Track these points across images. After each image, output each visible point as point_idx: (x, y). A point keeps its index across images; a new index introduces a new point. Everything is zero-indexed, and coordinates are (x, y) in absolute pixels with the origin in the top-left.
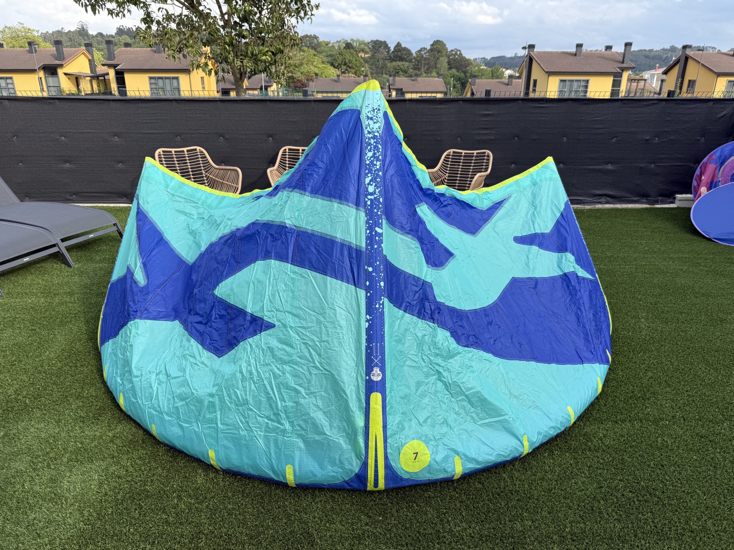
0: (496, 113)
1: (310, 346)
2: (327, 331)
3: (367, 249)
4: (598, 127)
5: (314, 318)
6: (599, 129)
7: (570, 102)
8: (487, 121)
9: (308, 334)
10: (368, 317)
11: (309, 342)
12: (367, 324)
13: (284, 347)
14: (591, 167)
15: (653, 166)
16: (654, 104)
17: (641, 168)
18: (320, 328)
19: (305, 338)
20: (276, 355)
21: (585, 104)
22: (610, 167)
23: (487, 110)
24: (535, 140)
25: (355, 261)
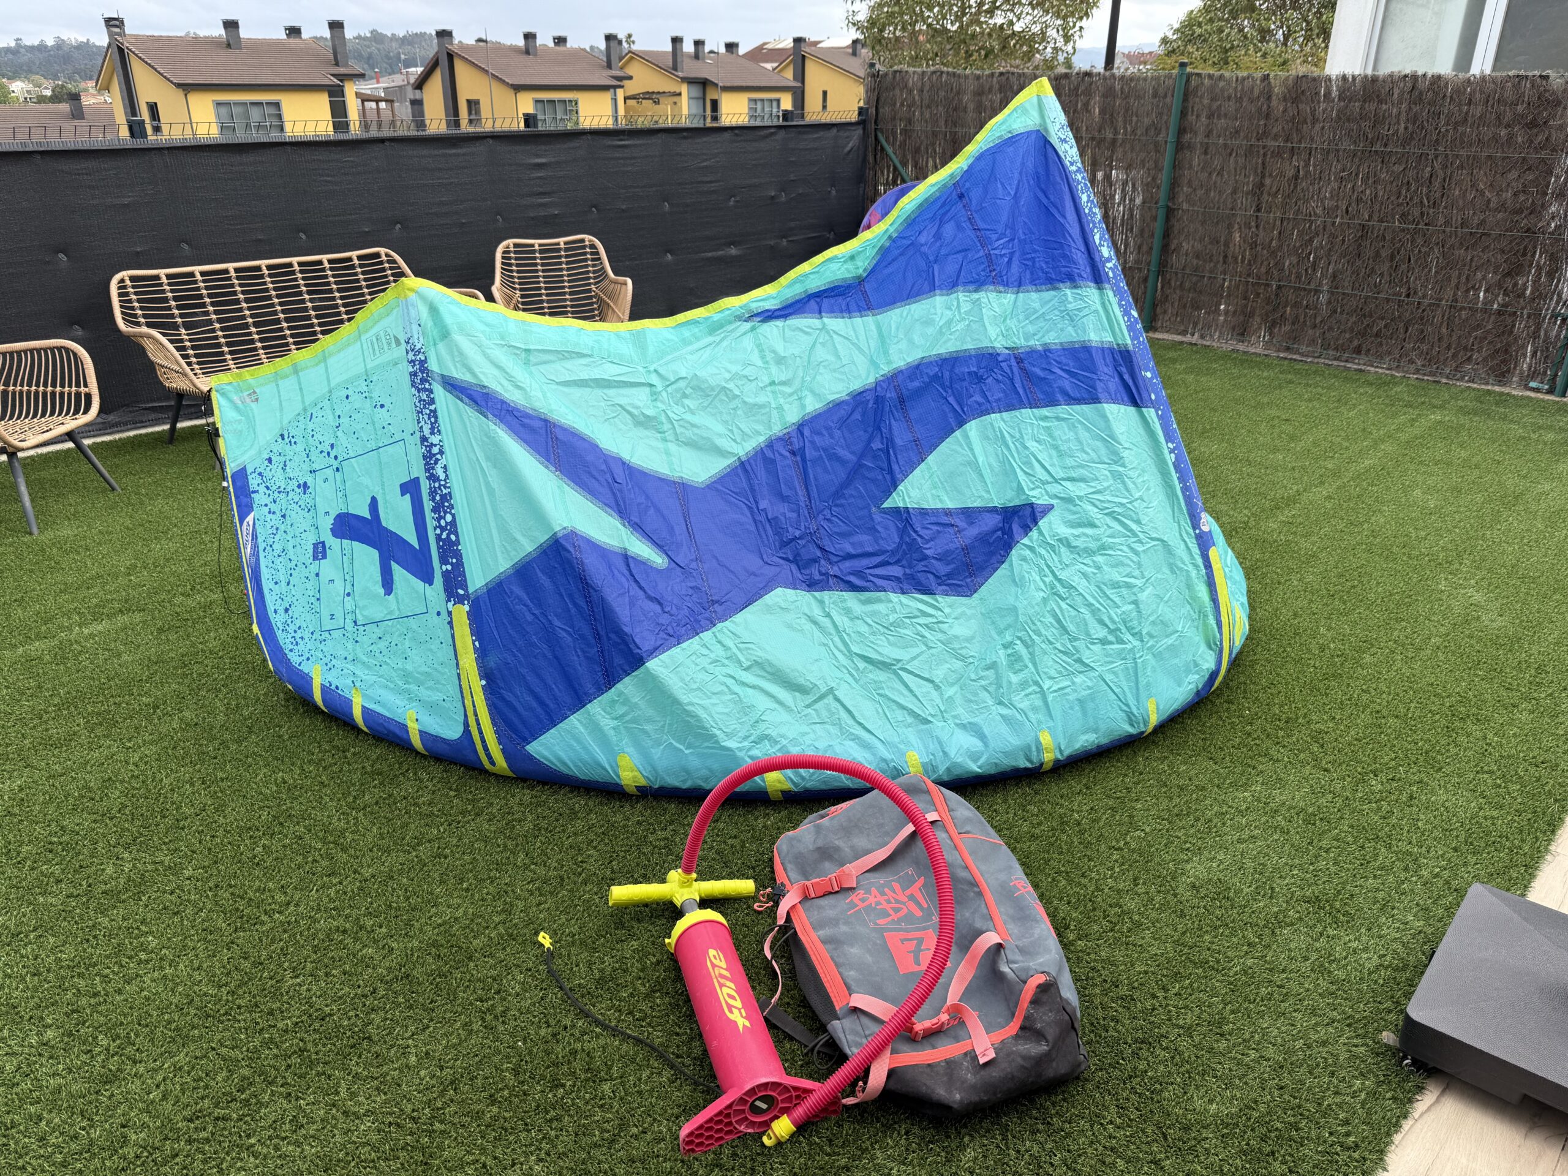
0: (553, 160)
1: (1119, 514)
2: (1134, 483)
3: (1134, 345)
4: (709, 179)
5: (1107, 473)
6: (711, 182)
7: (663, 136)
8: (540, 178)
9: (1110, 499)
10: (1171, 445)
11: (1116, 509)
12: (1173, 455)
13: (1081, 530)
14: (710, 255)
15: (784, 242)
16: (772, 134)
17: (772, 247)
18: (1124, 483)
19: (1106, 505)
20: (1075, 547)
21: (685, 138)
22: (733, 251)
23: (537, 156)
24: (623, 210)
25: (1124, 370)
